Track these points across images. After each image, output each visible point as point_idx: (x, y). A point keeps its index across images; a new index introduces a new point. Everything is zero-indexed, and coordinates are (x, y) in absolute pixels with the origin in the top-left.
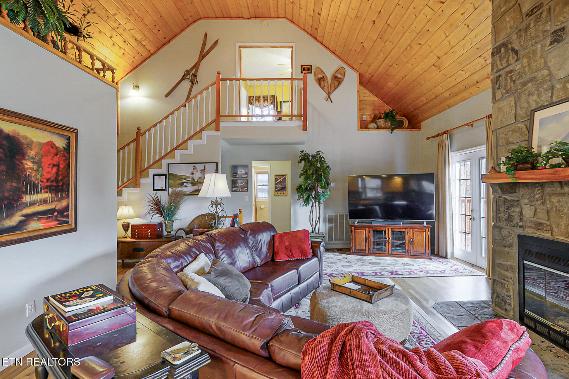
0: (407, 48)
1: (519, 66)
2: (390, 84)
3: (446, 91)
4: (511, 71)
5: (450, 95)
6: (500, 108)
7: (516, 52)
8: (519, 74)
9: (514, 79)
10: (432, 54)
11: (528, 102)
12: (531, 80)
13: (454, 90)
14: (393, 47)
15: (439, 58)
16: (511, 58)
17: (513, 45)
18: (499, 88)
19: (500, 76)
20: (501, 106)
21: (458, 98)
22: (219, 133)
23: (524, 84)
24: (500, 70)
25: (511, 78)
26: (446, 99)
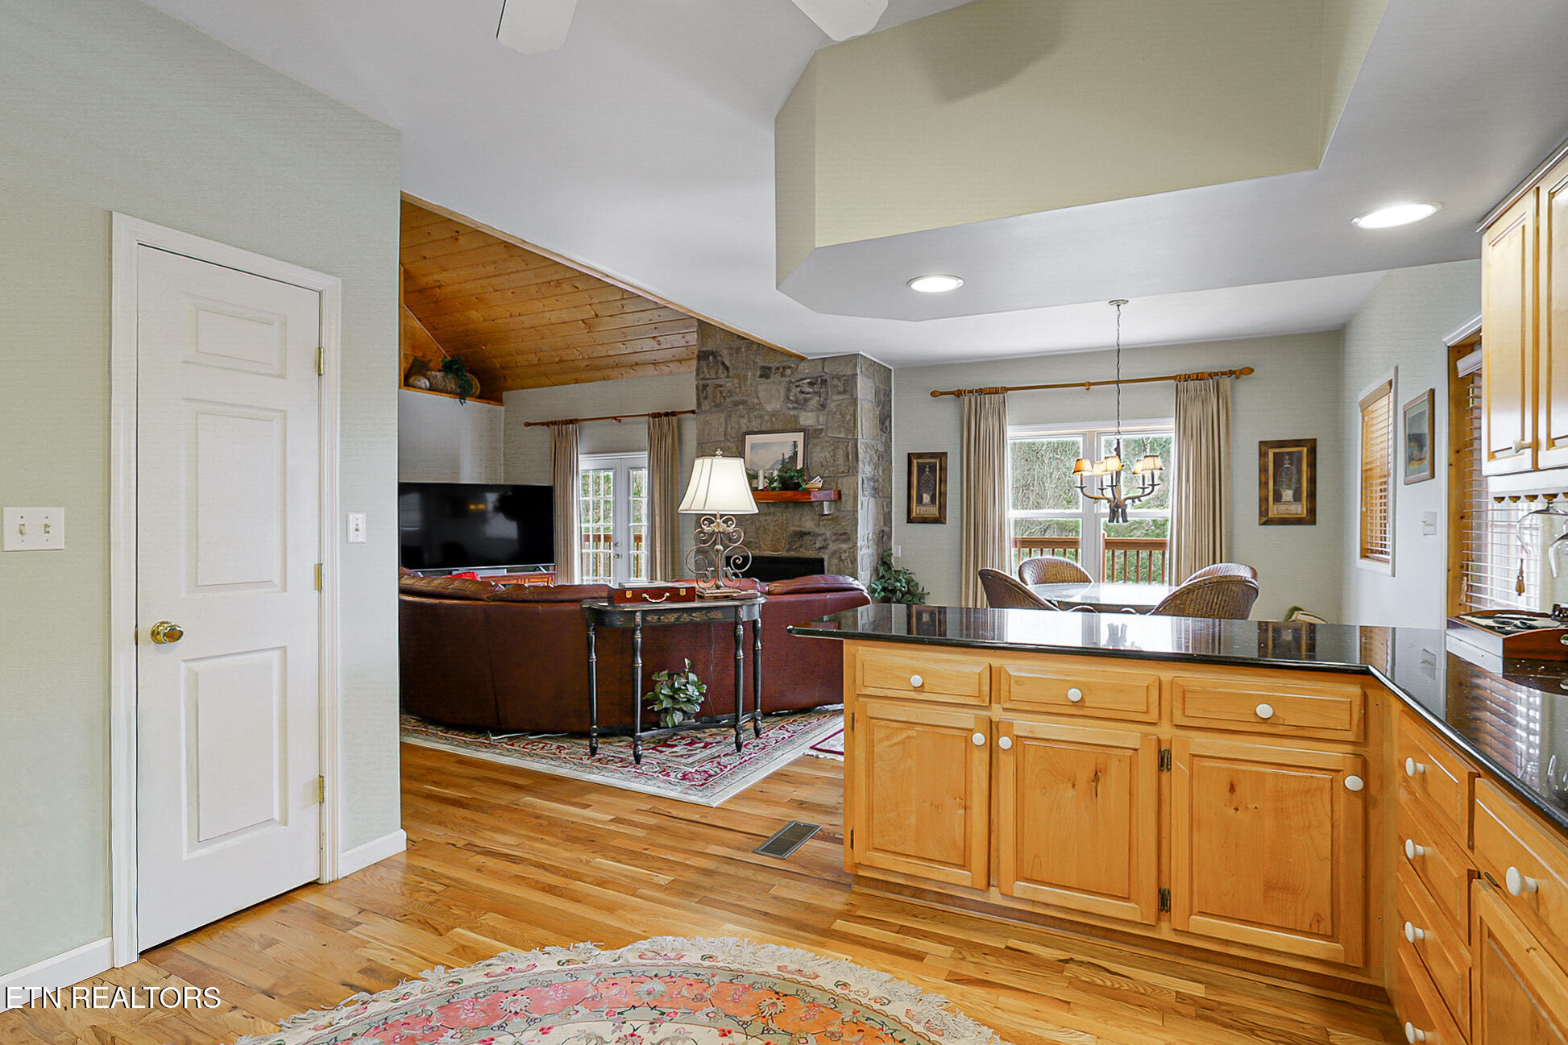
0: (549, 282)
1: (729, 384)
2: (474, 315)
3: (583, 359)
4: (721, 386)
5: (587, 366)
6: (707, 421)
7: (727, 369)
8: (729, 391)
9: (724, 395)
10: (589, 307)
11: (739, 423)
12: (744, 403)
13: (596, 362)
14: (524, 268)
15: (597, 315)
16: (720, 371)
17: (724, 359)
18: (706, 398)
19: (707, 385)
20: (707, 419)
21: (598, 374)
23: (736, 404)
24: (707, 379)
25: (721, 393)
26: (577, 369)
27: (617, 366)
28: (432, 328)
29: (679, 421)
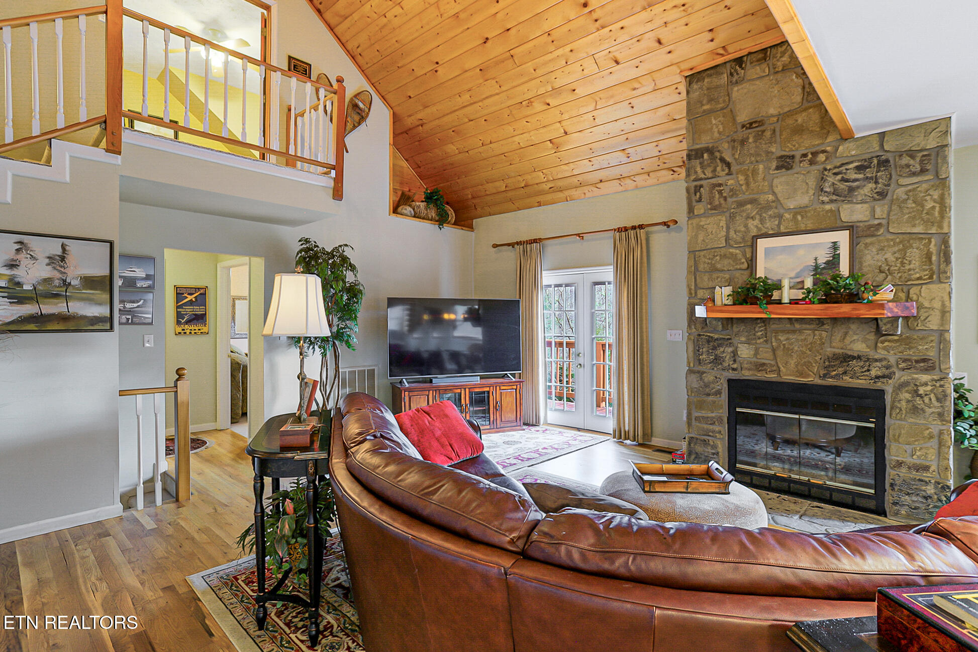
0: (521, 103)
1: (730, 182)
2: (451, 148)
3: (548, 181)
4: (720, 185)
5: (550, 188)
6: (703, 226)
7: (728, 165)
8: (731, 190)
9: (725, 195)
10: (558, 125)
11: (746, 226)
12: (753, 201)
13: (560, 183)
14: (497, 91)
15: (566, 133)
16: (719, 169)
17: (723, 155)
18: (700, 200)
19: (701, 186)
20: (702, 223)
21: (561, 195)
22: (118, 160)
23: (741, 204)
24: (701, 179)
25: (720, 192)
26: (542, 193)
27: (581, 185)
28: (417, 167)
29: (647, 234)
